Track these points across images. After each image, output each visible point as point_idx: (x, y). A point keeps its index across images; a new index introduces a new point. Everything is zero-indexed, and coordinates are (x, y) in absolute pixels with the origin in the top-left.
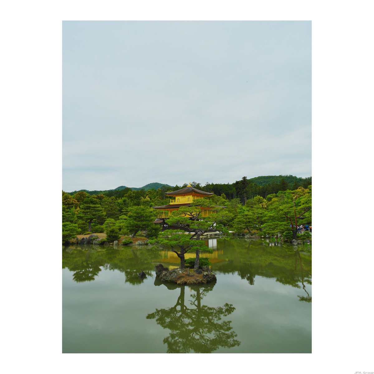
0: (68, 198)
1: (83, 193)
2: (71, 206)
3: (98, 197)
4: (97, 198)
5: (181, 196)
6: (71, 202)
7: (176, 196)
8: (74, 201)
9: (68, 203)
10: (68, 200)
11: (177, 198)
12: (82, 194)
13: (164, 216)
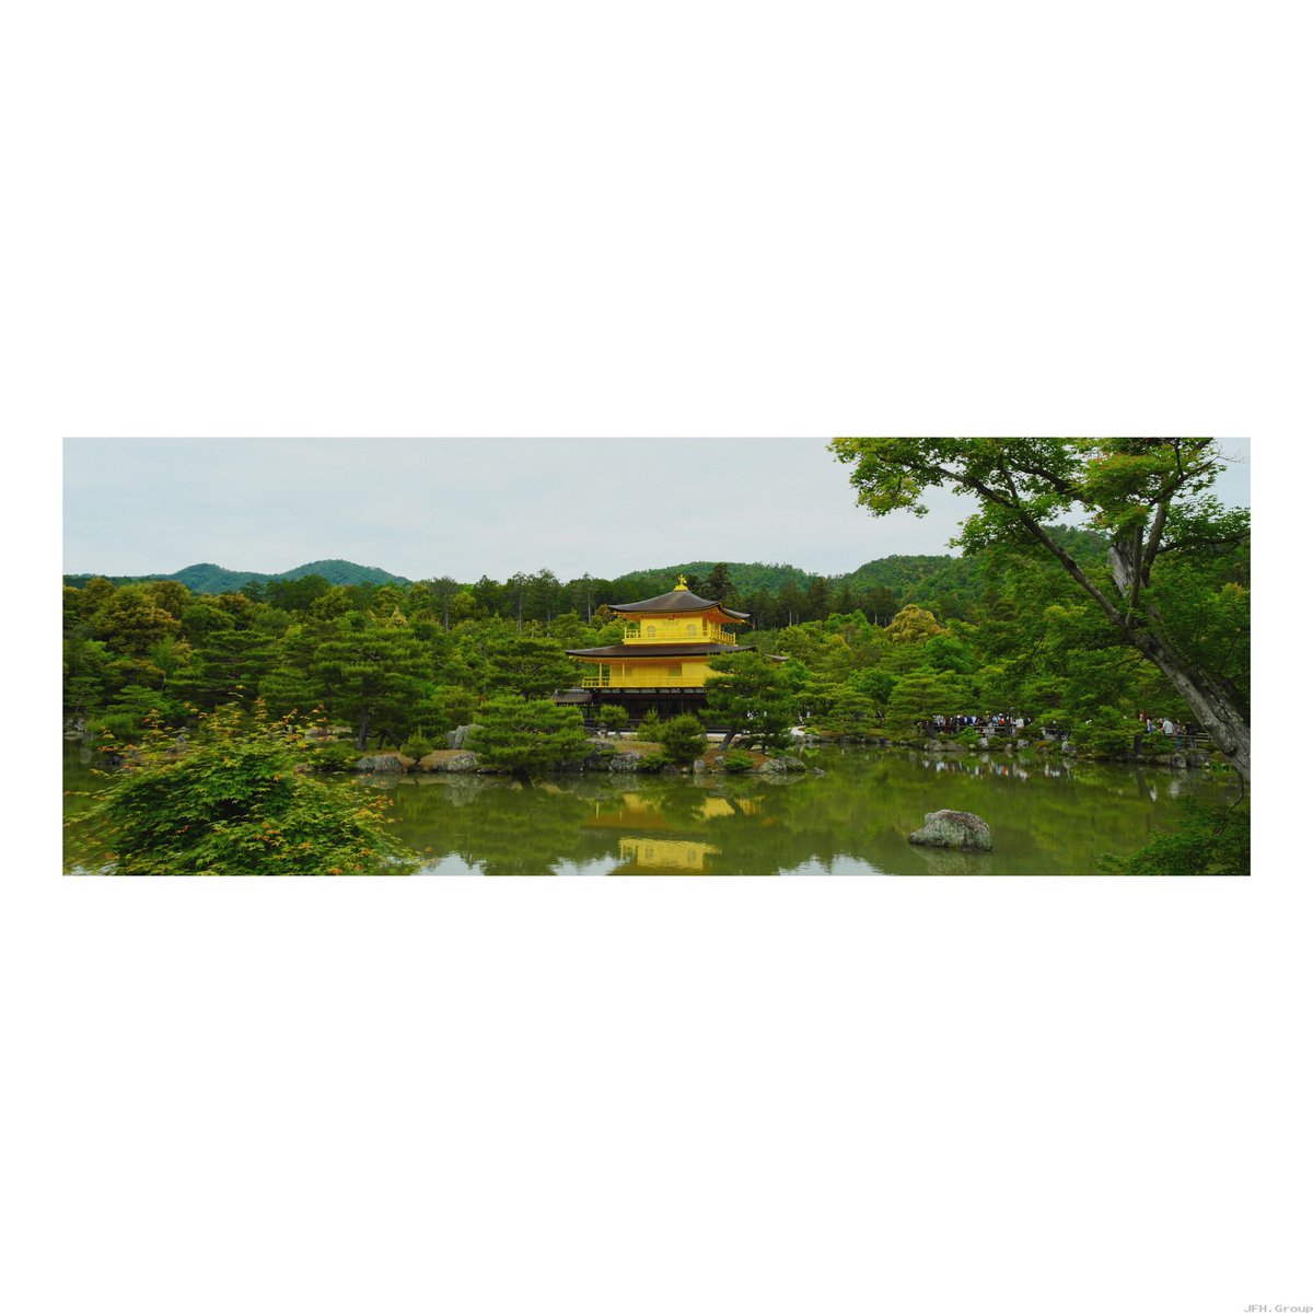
0: (138, 604)
1: (175, 585)
2: (151, 631)
3: (227, 603)
4: (221, 607)
5: (662, 617)
6: (151, 618)
7: (642, 617)
8: (161, 613)
9: (138, 622)
10: (140, 609)
11: (645, 624)
12: (172, 591)
13: (600, 681)
